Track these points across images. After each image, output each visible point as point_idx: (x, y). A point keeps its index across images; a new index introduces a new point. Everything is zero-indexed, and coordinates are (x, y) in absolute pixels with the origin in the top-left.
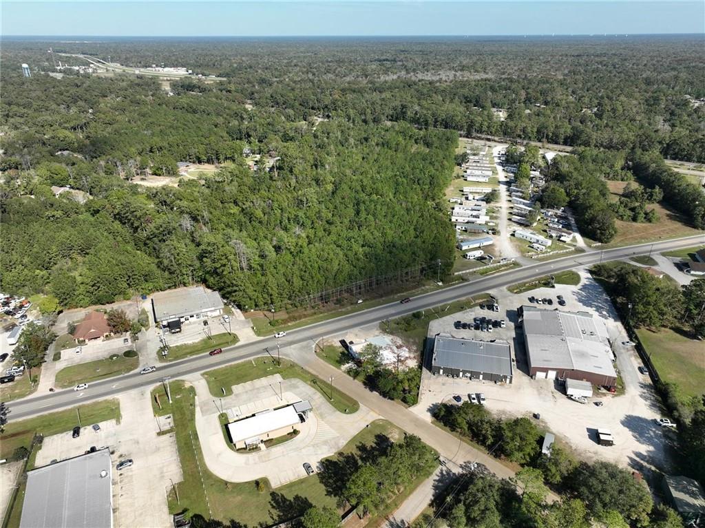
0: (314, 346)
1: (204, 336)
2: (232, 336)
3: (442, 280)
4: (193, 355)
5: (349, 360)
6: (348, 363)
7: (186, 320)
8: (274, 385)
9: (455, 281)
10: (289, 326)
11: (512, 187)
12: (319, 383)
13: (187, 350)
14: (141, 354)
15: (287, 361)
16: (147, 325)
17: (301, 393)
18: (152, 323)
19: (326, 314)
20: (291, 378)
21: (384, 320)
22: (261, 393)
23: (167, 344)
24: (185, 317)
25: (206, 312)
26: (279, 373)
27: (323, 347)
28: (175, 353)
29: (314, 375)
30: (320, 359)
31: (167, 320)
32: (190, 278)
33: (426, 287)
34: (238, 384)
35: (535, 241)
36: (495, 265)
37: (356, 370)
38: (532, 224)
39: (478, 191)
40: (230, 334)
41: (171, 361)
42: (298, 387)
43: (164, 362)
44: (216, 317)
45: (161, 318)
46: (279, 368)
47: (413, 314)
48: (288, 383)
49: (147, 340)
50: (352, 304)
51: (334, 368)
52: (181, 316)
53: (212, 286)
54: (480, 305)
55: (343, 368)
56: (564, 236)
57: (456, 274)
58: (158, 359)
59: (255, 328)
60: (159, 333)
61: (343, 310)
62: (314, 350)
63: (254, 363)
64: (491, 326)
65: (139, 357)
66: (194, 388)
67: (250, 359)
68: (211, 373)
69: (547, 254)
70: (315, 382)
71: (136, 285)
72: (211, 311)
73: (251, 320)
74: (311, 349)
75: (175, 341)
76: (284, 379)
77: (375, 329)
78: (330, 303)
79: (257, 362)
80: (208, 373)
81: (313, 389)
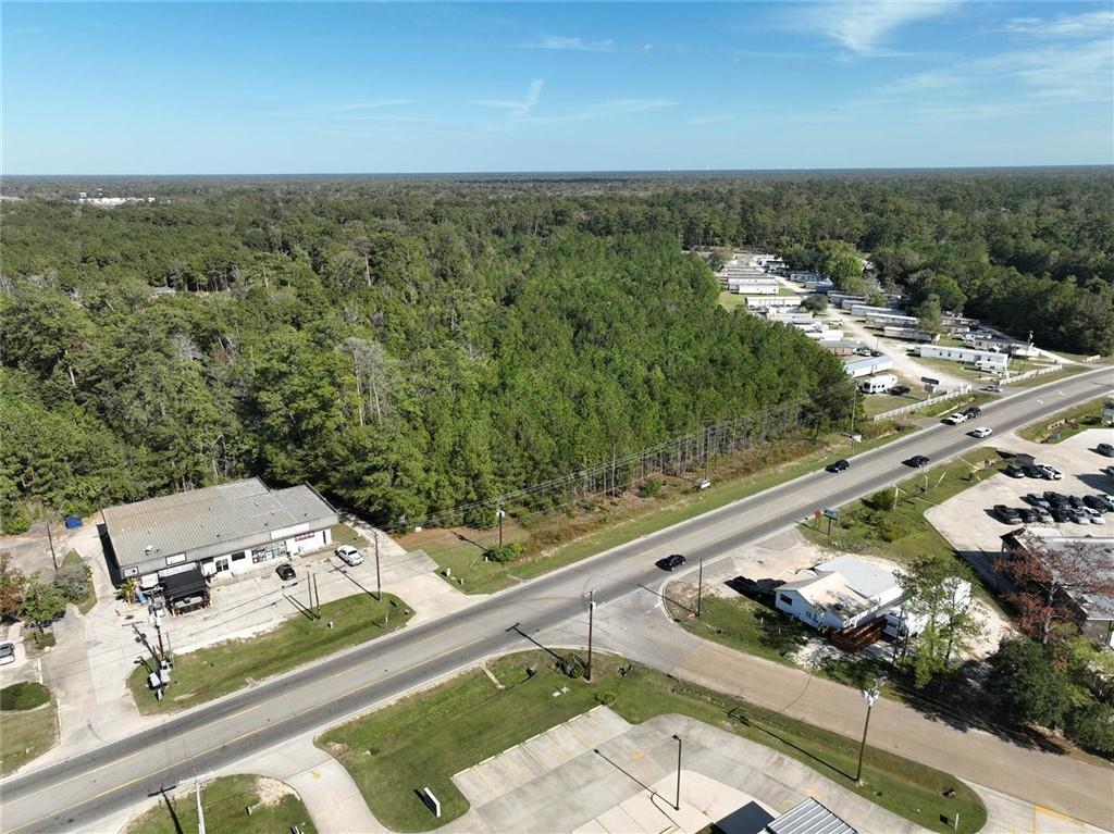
0: (660, 604)
1: (291, 611)
2: (384, 602)
3: (857, 432)
4: (267, 675)
5: (799, 634)
6: (805, 643)
7: (219, 569)
8: (609, 750)
9: (885, 431)
10: (545, 558)
11: (834, 295)
12: (760, 724)
13: (241, 662)
14: (67, 693)
15: (607, 658)
16: (87, 596)
17: (731, 771)
18: (104, 589)
19: (632, 520)
20: (655, 715)
21: (803, 521)
22: (579, 787)
23: (165, 648)
24: (216, 560)
25: (284, 539)
26: (603, 703)
27: (688, 605)
28: (197, 675)
29: (726, 695)
30: (707, 642)
31: (157, 571)
32: (214, 462)
33: (835, 447)
34: (473, 762)
35: (972, 360)
36: (941, 398)
37: (846, 661)
38: (933, 336)
39: (777, 303)
40: (376, 597)
41: (188, 707)
42: (702, 748)
43: (161, 712)
44: (317, 553)
45: (136, 565)
46: (595, 685)
47: (865, 502)
48: (656, 736)
49: (89, 643)
50: (686, 493)
51: (772, 664)
52: (204, 556)
53: (284, 478)
54: (1001, 471)
55: (800, 663)
56: (1018, 348)
57: (877, 417)
58: (135, 704)
59: (448, 574)
60: (130, 617)
61: (673, 507)
62: (666, 615)
63: (493, 678)
64: (1090, 510)
65: (55, 706)
66: (301, 803)
67: (475, 666)
68: (352, 731)
69: (1020, 378)
70: (744, 721)
71: (46, 487)
72: (298, 536)
73: (429, 554)
74: (656, 614)
75: (191, 635)
76: (632, 723)
77: (799, 544)
78: (626, 495)
79: (503, 675)
80: (343, 735)
81: (759, 748)
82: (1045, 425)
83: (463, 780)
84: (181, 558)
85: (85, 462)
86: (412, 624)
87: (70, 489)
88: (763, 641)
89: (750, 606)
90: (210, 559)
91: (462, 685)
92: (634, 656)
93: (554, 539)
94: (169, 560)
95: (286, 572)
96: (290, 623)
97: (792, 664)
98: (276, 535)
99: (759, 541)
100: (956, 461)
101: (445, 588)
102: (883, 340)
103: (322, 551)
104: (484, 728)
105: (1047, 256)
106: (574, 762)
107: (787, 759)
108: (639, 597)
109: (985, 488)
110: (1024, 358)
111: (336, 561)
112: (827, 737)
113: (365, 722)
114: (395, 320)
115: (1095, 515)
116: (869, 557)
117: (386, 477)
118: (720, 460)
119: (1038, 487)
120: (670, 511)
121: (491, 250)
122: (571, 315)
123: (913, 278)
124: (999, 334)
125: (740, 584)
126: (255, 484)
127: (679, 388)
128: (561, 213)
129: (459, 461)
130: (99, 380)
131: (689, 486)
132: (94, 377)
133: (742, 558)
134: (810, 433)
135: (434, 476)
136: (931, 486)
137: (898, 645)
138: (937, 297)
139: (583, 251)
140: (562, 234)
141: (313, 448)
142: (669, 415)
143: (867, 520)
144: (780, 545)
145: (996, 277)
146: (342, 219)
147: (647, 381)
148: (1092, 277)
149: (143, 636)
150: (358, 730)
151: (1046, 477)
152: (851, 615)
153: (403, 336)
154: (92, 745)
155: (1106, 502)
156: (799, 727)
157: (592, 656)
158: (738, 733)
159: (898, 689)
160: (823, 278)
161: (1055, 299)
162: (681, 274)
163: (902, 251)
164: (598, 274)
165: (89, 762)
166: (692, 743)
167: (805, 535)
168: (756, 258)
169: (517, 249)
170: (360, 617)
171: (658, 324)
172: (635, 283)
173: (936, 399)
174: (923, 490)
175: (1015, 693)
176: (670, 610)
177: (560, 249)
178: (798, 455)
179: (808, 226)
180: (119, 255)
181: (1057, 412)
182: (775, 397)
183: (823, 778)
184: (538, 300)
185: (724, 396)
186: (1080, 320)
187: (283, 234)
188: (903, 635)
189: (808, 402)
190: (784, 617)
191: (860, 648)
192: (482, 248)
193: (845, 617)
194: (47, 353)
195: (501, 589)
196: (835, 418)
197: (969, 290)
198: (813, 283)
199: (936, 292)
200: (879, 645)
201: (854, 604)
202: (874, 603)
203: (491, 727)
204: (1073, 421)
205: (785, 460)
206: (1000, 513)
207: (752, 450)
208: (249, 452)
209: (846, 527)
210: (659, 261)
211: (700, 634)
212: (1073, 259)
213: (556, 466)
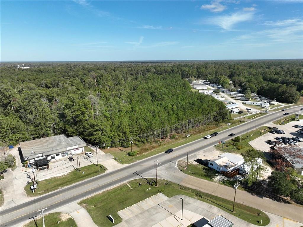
0: (176, 166)
1: (72, 169)
2: (99, 167)
3: (230, 123)
4: (64, 186)
5: (215, 174)
6: (217, 176)
7: (52, 158)
8: (162, 205)
9: (237, 122)
10: (144, 155)
11: (222, 89)
12: (205, 197)
13: (57, 183)
14: (6, 192)
15: (161, 180)
16: (14, 166)
17: (197, 209)
18: (19, 164)
19: (168, 145)
20: (175, 195)
21: (216, 145)
22: (154, 215)
23: (36, 179)
24: (51, 156)
25: (71, 150)
26: (160, 192)
27: (184, 166)
28: (45, 186)
29: (195, 190)
30: (190, 176)
31: (34, 159)
32: (52, 131)
33: (224, 126)
34: (123, 208)
35: (260, 105)
36: (252, 114)
37: (228, 180)
38: (249, 99)
39: (207, 91)
40: (96, 165)
41: (42, 195)
42: (189, 204)
43: (34, 196)
44: (80, 154)
45: (28, 156)
46: (158, 187)
47: (232, 140)
48: (176, 200)
49: (14, 178)
50: (183, 138)
51: (208, 181)
52: (48, 154)
53: (71, 135)
54: (269, 132)
55: (216, 181)
56: (272, 102)
57: (235, 119)
58: (26, 194)
59: (117, 159)
60: (26, 171)
61: (179, 142)
62: (178, 169)
63: (129, 186)
64: (294, 141)
65: (3, 195)
66: (73, 220)
67: (124, 183)
68: (89, 200)
69: (273, 109)
70: (200, 196)
71: (4, 137)
72: (75, 149)
73: (112, 154)
74: (175, 169)
75: (43, 176)
76: (169, 197)
77: (215, 151)
78: (166, 139)
79: (132, 185)
80: (86, 202)
81: (205, 203)
82: (280, 120)
83: (120, 213)
84: (41, 155)
85: (15, 130)
86: (106, 172)
87: (10, 137)
88: (205, 176)
89: (201, 166)
90: (49, 155)
91: (120, 188)
92: (169, 180)
93: (147, 150)
94: (38, 155)
95: (71, 159)
96: (72, 172)
97: (213, 181)
98: (68, 149)
99: (203, 150)
100: (257, 129)
101: (116, 163)
102: (236, 100)
103: (81, 153)
104: (126, 199)
105: (278, 79)
106: (152, 208)
107: (213, 206)
108: (170, 164)
109: (265, 136)
110: (274, 104)
111: (85, 156)
112: (224, 200)
113: (92, 198)
114: (103, 95)
115: (295, 142)
116: (234, 154)
117: (100, 133)
118: (192, 130)
119: (279, 136)
120: (179, 143)
121: (129, 78)
122: (151, 93)
123: (243, 84)
124: (266, 99)
125: (198, 161)
126: (63, 136)
127: (181, 111)
128: (148, 69)
129: (120, 129)
130: (20, 109)
131: (184, 136)
132: (19, 108)
133: (199, 154)
134: (216, 123)
135: (113, 133)
136: (250, 136)
137: (243, 176)
138: (250, 89)
139: (154, 79)
140: (149, 75)
141: (79, 126)
142: (178, 117)
143: (233, 145)
144: (210, 151)
145: (265, 84)
146: (89, 71)
147: (172, 109)
148: (290, 84)
149: (30, 176)
150: (91, 200)
151: (281, 133)
152: (230, 168)
153: (105, 99)
154: (13, 205)
155: (298, 139)
156: (216, 198)
157: (157, 180)
158: (199, 199)
159: (243, 188)
160: (219, 85)
161: (281, 89)
162: (181, 84)
163: (240, 78)
164: (158, 84)
165: (12, 210)
166: (186, 202)
167: (216, 148)
168: (201, 81)
169: (136, 78)
170: (92, 170)
171: (175, 96)
172: (168, 86)
173: (250, 114)
174: (248, 137)
175: (276, 186)
176: (179, 168)
177: (148, 78)
178: (213, 128)
179: (215, 72)
180: (28, 79)
181: (283, 117)
182: (207, 113)
183: (223, 211)
184: (142, 90)
185: (193, 112)
186: (288, 94)
187: (73, 74)
188: (244, 173)
189: (216, 115)
190: (211, 169)
191: (232, 177)
192: (127, 78)
193: (228, 168)
194: (6, 102)
195: (132, 163)
196: (223, 119)
197: (258, 87)
198: (216, 86)
199: (249, 87)
200: (238, 176)
201: (230, 165)
202: (236, 165)
203: (128, 199)
204: (287, 120)
205: (210, 130)
206: (269, 142)
207: (201, 127)
208: (61, 128)
209: (227, 146)
210: (175, 80)
211: (188, 174)
212: (285, 80)
213: (147, 130)
